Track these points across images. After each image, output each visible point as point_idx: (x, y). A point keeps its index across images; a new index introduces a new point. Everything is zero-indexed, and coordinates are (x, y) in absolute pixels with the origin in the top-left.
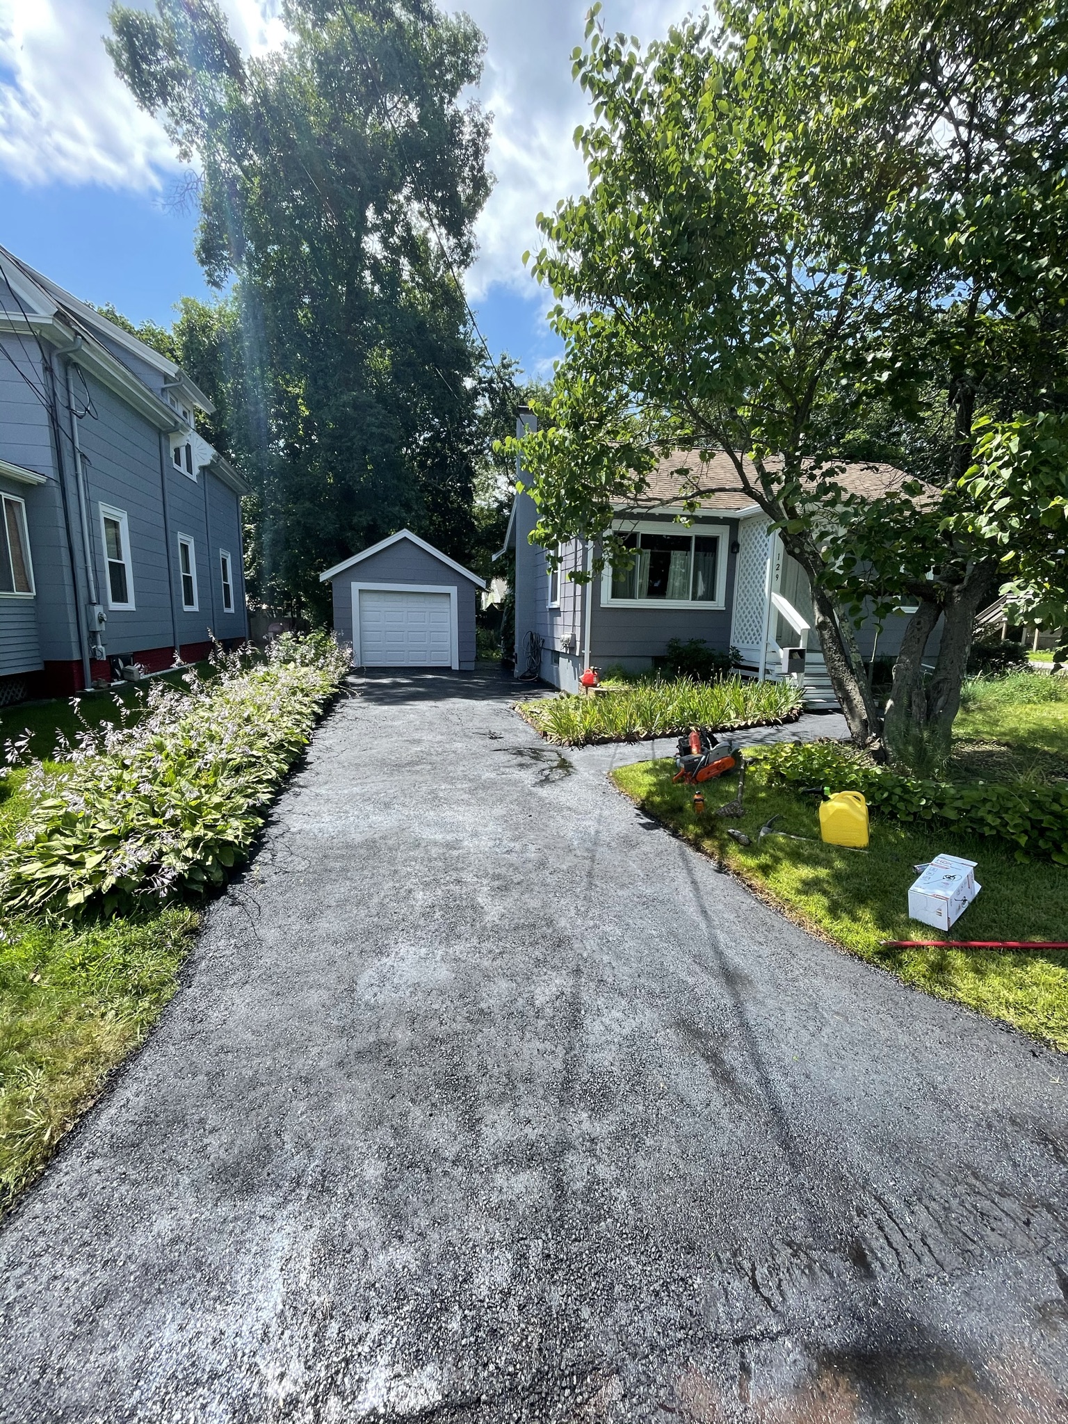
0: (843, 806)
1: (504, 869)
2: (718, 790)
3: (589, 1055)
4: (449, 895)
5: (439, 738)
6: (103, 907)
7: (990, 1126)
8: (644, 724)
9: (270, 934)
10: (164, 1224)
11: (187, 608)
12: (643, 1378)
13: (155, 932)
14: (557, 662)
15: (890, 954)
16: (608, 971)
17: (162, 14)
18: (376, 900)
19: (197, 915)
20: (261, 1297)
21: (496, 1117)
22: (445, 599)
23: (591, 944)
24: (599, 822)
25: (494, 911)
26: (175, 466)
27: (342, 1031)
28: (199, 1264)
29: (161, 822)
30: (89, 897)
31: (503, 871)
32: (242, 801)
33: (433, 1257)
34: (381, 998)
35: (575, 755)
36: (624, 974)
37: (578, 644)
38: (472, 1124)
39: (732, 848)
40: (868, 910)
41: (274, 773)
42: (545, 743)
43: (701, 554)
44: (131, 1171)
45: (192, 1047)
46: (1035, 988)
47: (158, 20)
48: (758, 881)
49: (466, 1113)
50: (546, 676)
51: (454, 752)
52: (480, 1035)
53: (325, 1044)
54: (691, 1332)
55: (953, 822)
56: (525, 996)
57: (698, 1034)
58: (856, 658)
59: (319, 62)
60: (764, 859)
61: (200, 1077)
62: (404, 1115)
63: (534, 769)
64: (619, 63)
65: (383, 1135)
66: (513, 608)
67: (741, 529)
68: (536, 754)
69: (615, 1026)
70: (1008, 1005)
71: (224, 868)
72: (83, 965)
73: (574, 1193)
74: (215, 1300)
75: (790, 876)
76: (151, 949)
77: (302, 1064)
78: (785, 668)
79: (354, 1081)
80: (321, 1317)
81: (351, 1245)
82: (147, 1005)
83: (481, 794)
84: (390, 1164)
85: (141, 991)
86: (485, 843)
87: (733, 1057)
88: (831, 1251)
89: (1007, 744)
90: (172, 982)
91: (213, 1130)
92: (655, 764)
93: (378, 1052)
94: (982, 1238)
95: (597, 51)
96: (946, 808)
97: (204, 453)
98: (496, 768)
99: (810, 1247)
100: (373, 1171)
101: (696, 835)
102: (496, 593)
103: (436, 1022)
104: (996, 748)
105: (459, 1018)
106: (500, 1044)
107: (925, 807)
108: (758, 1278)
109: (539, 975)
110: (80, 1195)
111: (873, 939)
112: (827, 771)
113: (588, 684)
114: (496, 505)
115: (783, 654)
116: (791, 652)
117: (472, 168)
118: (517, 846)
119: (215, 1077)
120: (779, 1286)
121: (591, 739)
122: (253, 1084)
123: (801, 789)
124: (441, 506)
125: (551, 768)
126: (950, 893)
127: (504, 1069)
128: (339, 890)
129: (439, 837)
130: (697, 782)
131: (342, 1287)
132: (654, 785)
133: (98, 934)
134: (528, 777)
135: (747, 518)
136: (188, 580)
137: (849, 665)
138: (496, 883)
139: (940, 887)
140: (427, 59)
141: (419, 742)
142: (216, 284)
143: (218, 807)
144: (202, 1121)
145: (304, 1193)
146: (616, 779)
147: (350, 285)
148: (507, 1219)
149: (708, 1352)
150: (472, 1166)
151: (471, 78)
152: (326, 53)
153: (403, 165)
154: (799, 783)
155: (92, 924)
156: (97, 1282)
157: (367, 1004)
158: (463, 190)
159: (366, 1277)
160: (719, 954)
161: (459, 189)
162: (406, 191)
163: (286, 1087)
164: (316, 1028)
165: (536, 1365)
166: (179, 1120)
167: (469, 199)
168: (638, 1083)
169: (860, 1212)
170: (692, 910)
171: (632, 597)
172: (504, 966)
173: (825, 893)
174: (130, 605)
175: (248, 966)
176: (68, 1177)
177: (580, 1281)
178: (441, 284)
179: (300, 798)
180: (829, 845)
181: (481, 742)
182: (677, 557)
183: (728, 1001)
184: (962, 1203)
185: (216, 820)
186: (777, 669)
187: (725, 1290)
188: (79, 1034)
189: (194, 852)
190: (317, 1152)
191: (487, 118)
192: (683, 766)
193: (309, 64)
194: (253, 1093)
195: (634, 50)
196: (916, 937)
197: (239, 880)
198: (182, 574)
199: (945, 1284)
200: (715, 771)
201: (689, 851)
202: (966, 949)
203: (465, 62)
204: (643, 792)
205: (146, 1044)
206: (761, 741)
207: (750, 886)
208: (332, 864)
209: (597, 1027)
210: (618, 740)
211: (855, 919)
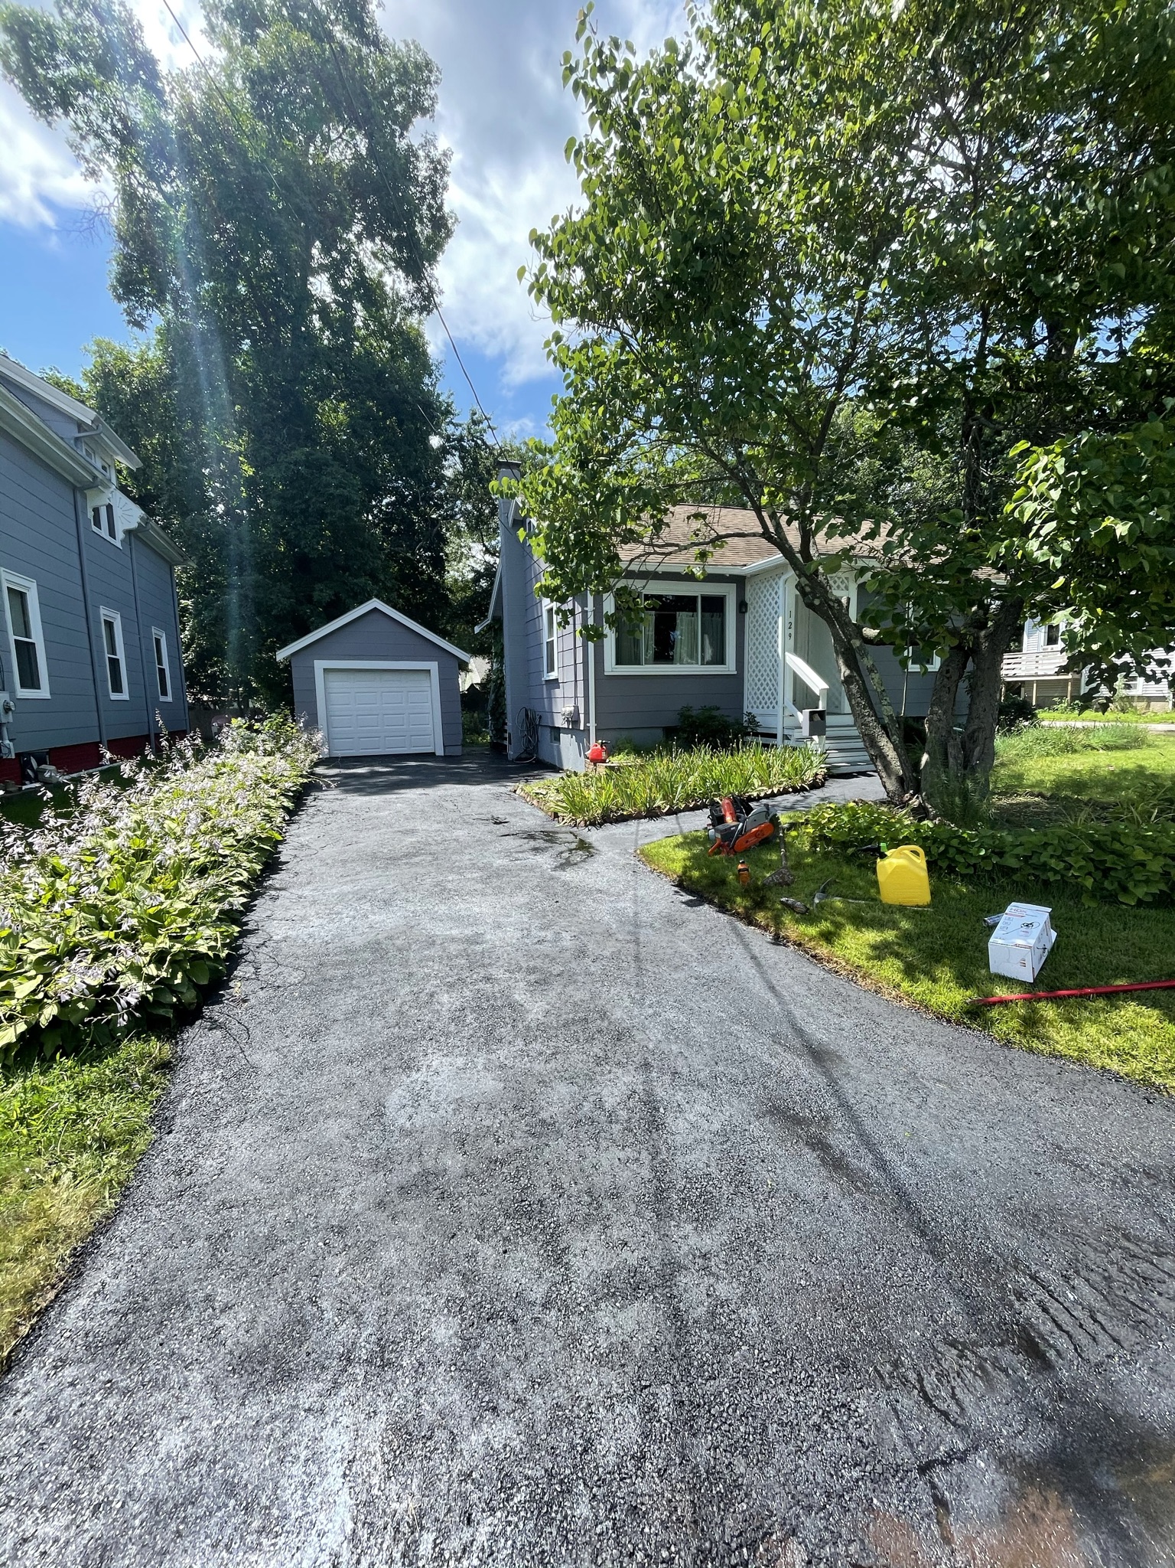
0: (902, 862)
1: (539, 961)
2: (760, 860)
3: (679, 1159)
4: (479, 995)
5: (436, 826)
6: (42, 1046)
7: (1126, 1182)
8: (664, 798)
9: (266, 1060)
10: (173, 1441)
11: (114, 696)
12: (827, 1535)
13: (115, 1071)
14: (558, 739)
15: (976, 1014)
16: (680, 1062)
17: (62, 14)
18: (392, 1008)
19: (167, 1046)
20: (322, 1517)
21: (585, 1244)
22: (422, 676)
23: (655, 1034)
24: (635, 902)
25: (536, 1009)
26: (95, 529)
27: (376, 1165)
28: (230, 1488)
29: (112, 935)
30: (23, 1033)
31: (538, 963)
32: (212, 906)
33: (539, 1427)
34: (418, 1121)
35: (593, 836)
36: (698, 1063)
37: (582, 717)
38: (558, 1257)
39: (787, 919)
40: (946, 969)
41: (246, 874)
42: (557, 825)
43: (707, 614)
44: (118, 1376)
45: (183, 1207)
46: (1132, 1032)
47: (56, 20)
48: (823, 950)
49: (548, 1243)
50: (544, 756)
51: (456, 840)
52: (547, 1150)
53: (357, 1183)
54: (868, 1468)
55: (1014, 871)
56: (591, 1099)
57: (797, 1121)
58: (887, 711)
59: (251, 81)
60: (825, 925)
61: (199, 1243)
62: (471, 1256)
63: (551, 852)
64: (614, 69)
65: (449, 1284)
66: (502, 684)
67: (748, 588)
68: (550, 837)
69: (702, 1122)
70: (1110, 1053)
71: (197, 986)
72: (22, 1120)
73: (695, 1322)
74: (259, 1533)
75: (857, 943)
76: (112, 1091)
77: (331, 1211)
78: (806, 732)
79: (402, 1224)
80: (407, 1530)
81: (431, 1429)
82: (114, 1161)
83: (495, 882)
84: (463, 1319)
85: (105, 1144)
86: (512, 935)
87: (841, 1141)
88: (1000, 1345)
89: (1040, 795)
90: (145, 1129)
91: (227, 1308)
92: (685, 837)
93: (426, 1183)
94: (1152, 1305)
95: (590, 55)
96: (1007, 856)
97: (129, 515)
98: (508, 854)
99: (975, 1343)
100: (444, 1331)
101: (745, 908)
102: (477, 671)
103: (491, 1140)
104: (1029, 799)
105: (518, 1134)
106: (573, 1157)
107: (984, 858)
108: (928, 1388)
109: (602, 1074)
110: (49, 1419)
111: (959, 998)
112: (876, 828)
113: (596, 760)
114: (471, 575)
115: (803, 717)
116: (812, 714)
117: (430, 207)
118: (549, 935)
119: (218, 1241)
120: (953, 1396)
121: (609, 818)
122: (272, 1242)
123: (850, 851)
124: (410, 577)
125: (571, 850)
126: (1032, 942)
127: (583, 1185)
128: (346, 1001)
129: (455, 932)
130: (735, 853)
131: (429, 1485)
132: (689, 859)
133: (36, 1078)
134: (545, 861)
135: (754, 575)
136: (115, 663)
137: (879, 720)
138: (532, 978)
139: (1020, 937)
140: (373, 88)
141: (413, 832)
142: (138, 324)
143: (183, 913)
144: (209, 1298)
145: (359, 1371)
146: (646, 857)
147: (295, 330)
148: (623, 1366)
149: (893, 1487)
150: (567, 1306)
151: (425, 111)
152: (259, 71)
153: (352, 201)
154: (845, 845)
155: (29, 1068)
156: (87, 1536)
157: (402, 1130)
158: (423, 231)
159: (457, 1467)
160: (799, 1032)
161: (418, 229)
162: (357, 228)
163: (314, 1243)
164: (342, 1165)
165: (695, 1543)
166: (177, 1302)
167: (429, 240)
168: (742, 1183)
169: (1019, 1296)
170: (758, 987)
171: (637, 661)
172: (560, 1068)
173: (897, 955)
174: (44, 692)
175: (243, 1100)
176: (27, 1399)
177: (725, 1427)
178: (400, 332)
179: (278, 902)
180: (890, 906)
181: (483, 828)
182: (682, 617)
183: (822, 1080)
184: (1121, 1270)
185: (183, 929)
186: (796, 734)
187: (895, 1410)
188: (25, 1207)
189: (158, 969)
190: (370, 1317)
191: (445, 154)
192: (719, 836)
193: (239, 84)
194: (272, 1253)
195: (630, 57)
196: (1001, 992)
197: (217, 1000)
198: (107, 656)
199: (1128, 1363)
200: (753, 840)
201: (741, 925)
202: (1056, 1000)
203: (417, 94)
204: (678, 867)
205: (119, 1210)
206: (792, 808)
207: (814, 957)
208: (331, 972)
209: (681, 1125)
210: (638, 817)
211: (934, 980)
